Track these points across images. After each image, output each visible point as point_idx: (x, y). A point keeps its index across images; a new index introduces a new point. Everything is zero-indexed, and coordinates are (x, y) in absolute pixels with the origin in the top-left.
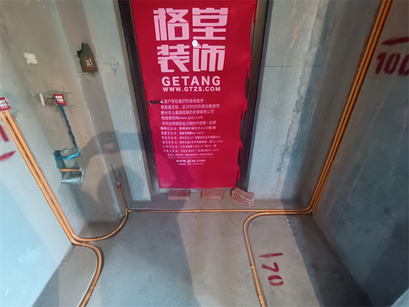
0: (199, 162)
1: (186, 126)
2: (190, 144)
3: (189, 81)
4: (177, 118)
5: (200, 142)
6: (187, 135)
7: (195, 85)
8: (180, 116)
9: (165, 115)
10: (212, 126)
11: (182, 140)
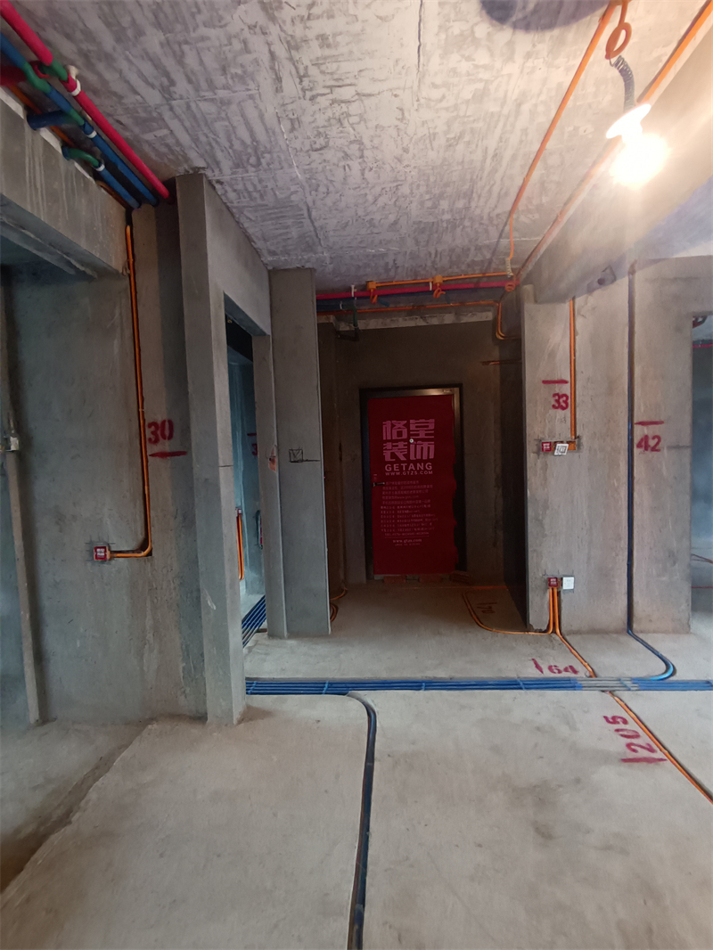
0: (415, 542)
1: (403, 505)
2: (406, 523)
3: (407, 467)
4: (396, 497)
5: (416, 520)
6: (405, 514)
7: (412, 470)
8: (398, 495)
9: (385, 495)
10: (427, 504)
11: (400, 519)
